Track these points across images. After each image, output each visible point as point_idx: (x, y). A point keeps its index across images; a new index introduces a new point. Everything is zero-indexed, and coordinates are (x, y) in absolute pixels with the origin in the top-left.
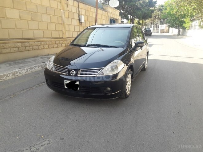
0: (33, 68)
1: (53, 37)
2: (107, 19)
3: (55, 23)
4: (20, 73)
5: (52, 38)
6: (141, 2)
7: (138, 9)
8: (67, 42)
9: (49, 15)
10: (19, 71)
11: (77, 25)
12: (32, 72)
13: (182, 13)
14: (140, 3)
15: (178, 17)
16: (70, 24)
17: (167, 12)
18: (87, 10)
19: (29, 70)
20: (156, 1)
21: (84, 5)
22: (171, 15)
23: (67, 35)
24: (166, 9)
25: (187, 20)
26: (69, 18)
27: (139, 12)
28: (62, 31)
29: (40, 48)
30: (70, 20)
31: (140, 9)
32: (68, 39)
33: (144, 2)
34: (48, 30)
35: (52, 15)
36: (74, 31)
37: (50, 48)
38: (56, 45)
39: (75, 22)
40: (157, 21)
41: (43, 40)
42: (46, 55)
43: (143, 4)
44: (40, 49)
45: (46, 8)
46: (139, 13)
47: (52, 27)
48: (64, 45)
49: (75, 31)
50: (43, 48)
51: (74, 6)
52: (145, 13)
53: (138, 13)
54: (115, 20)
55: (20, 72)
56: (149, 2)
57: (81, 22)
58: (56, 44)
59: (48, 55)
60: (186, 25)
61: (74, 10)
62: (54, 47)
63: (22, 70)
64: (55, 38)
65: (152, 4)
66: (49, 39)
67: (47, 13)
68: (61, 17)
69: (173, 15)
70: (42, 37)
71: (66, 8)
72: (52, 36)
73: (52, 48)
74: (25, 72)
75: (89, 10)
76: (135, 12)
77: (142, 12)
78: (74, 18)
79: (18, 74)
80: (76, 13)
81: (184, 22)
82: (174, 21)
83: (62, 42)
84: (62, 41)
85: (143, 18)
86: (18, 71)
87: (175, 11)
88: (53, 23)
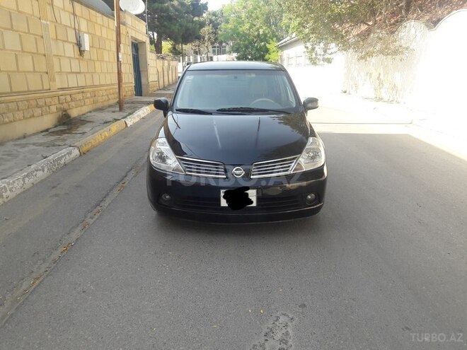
0: (34, 174)
1: (31, 89)
2: (127, 43)
3: (30, 53)
4: (11, 190)
5: (29, 92)
6: (175, 3)
7: (170, 19)
8: (59, 100)
9: (17, 31)
10: (8, 184)
11: (75, 58)
12: (33, 184)
13: (261, 32)
14: (173, 6)
15: (253, 40)
16: (61, 56)
17: (231, 29)
18: (90, 21)
19: (27, 179)
20: (207, 4)
21: (83, 7)
22: (238, 34)
23: (58, 84)
24: (227, 22)
25: (272, 46)
26: (57, 39)
27: (175, 25)
28: (47, 73)
29: (6, 120)
30: (60, 44)
31: (176, 19)
32: (61, 93)
33: (182, 4)
34: (18, 71)
35: (24, 32)
36: (69, 73)
37: (27, 118)
38: (39, 111)
39: (70, 50)
40: (207, 47)
41: (11, 98)
42: (19, 139)
43: (180, 7)
44: (7, 123)
45: (10, 13)
46: (175, 28)
47: (27, 63)
48: (53, 109)
49: (72, 73)
50: (12, 119)
51: (64, 10)
52: (187, 29)
53: (173, 27)
54: (137, 44)
55: (11, 186)
56: (192, 4)
57: (82, 49)
58: (38, 106)
59: (24, 137)
60: (270, 56)
61: (66, 19)
62: (35, 114)
63: (14, 182)
64: (35, 92)
65: (198, 9)
66: (23, 96)
67: (12, 29)
68: (42, 37)
69: (243, 36)
70: (8, 90)
71: (50, 16)
72: (28, 88)
73: (31, 117)
74: (20, 185)
75: (93, 19)
76: (165, 26)
77: (181, 26)
78: (67, 41)
79: (9, 192)
80: (71, 27)
81: (267, 51)
82: (247, 47)
83: (50, 102)
84: (50, 100)
85: (182, 39)
86: (7, 186)
87: (247, 27)
88: (27, 52)
